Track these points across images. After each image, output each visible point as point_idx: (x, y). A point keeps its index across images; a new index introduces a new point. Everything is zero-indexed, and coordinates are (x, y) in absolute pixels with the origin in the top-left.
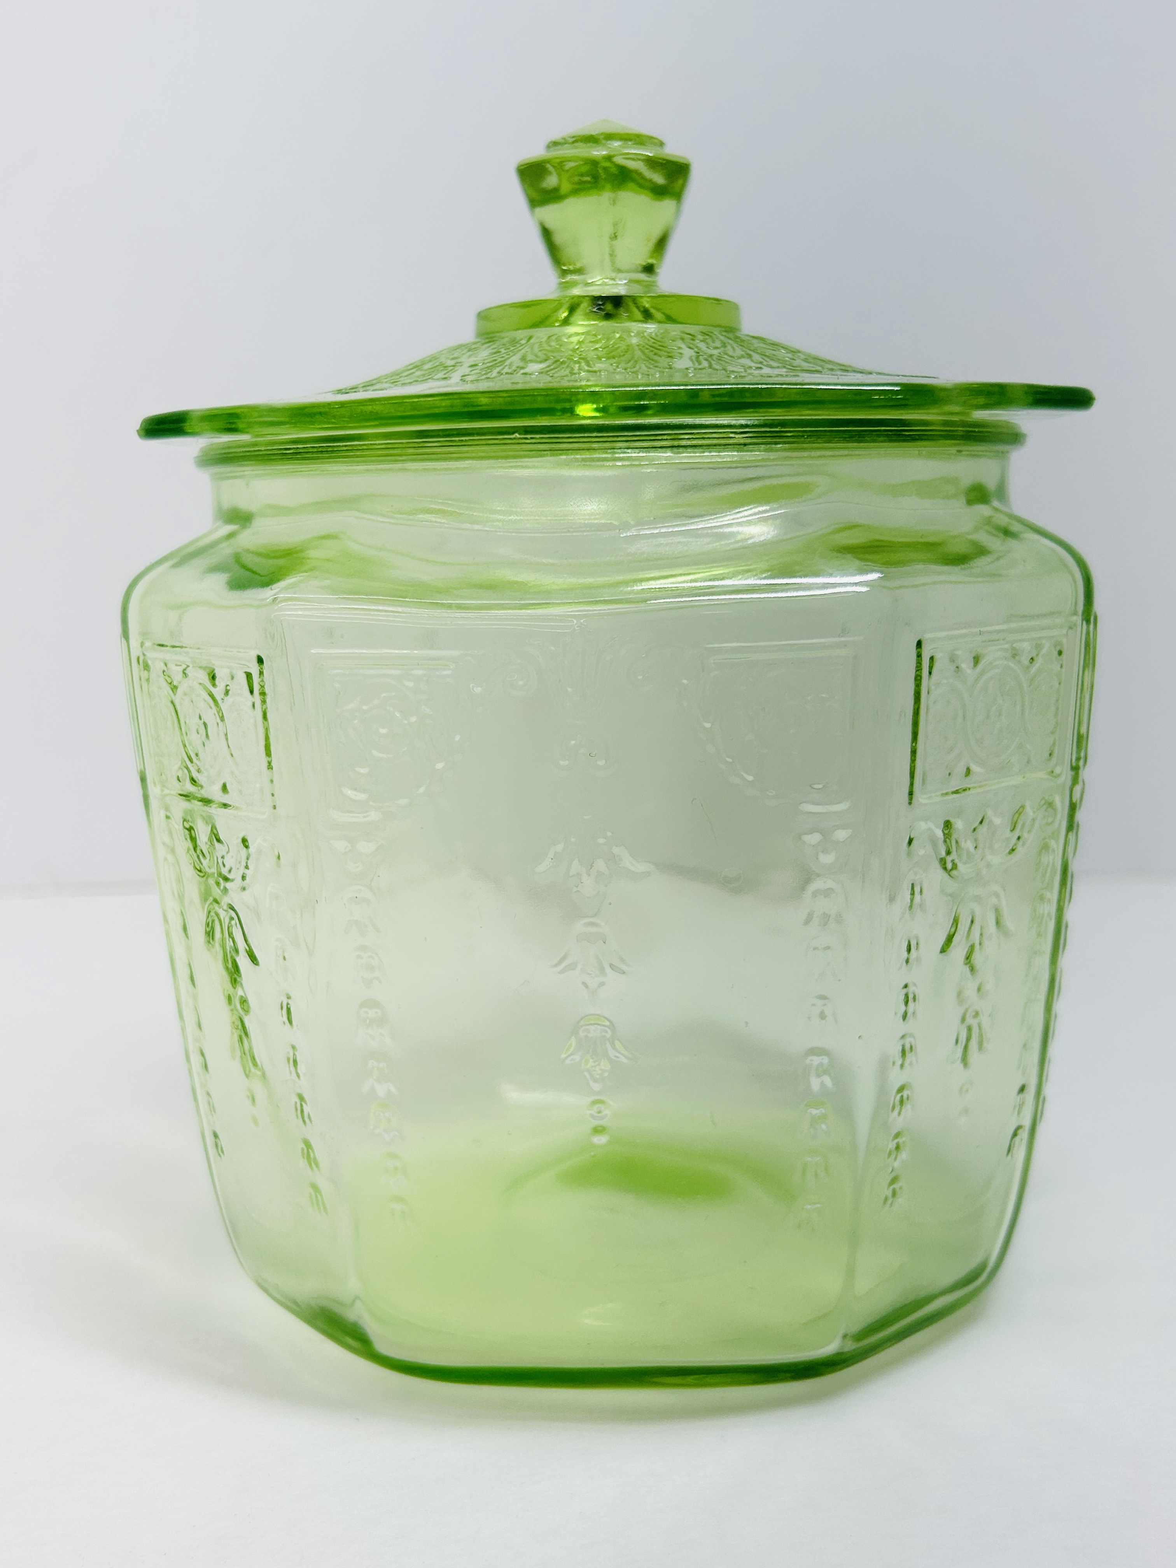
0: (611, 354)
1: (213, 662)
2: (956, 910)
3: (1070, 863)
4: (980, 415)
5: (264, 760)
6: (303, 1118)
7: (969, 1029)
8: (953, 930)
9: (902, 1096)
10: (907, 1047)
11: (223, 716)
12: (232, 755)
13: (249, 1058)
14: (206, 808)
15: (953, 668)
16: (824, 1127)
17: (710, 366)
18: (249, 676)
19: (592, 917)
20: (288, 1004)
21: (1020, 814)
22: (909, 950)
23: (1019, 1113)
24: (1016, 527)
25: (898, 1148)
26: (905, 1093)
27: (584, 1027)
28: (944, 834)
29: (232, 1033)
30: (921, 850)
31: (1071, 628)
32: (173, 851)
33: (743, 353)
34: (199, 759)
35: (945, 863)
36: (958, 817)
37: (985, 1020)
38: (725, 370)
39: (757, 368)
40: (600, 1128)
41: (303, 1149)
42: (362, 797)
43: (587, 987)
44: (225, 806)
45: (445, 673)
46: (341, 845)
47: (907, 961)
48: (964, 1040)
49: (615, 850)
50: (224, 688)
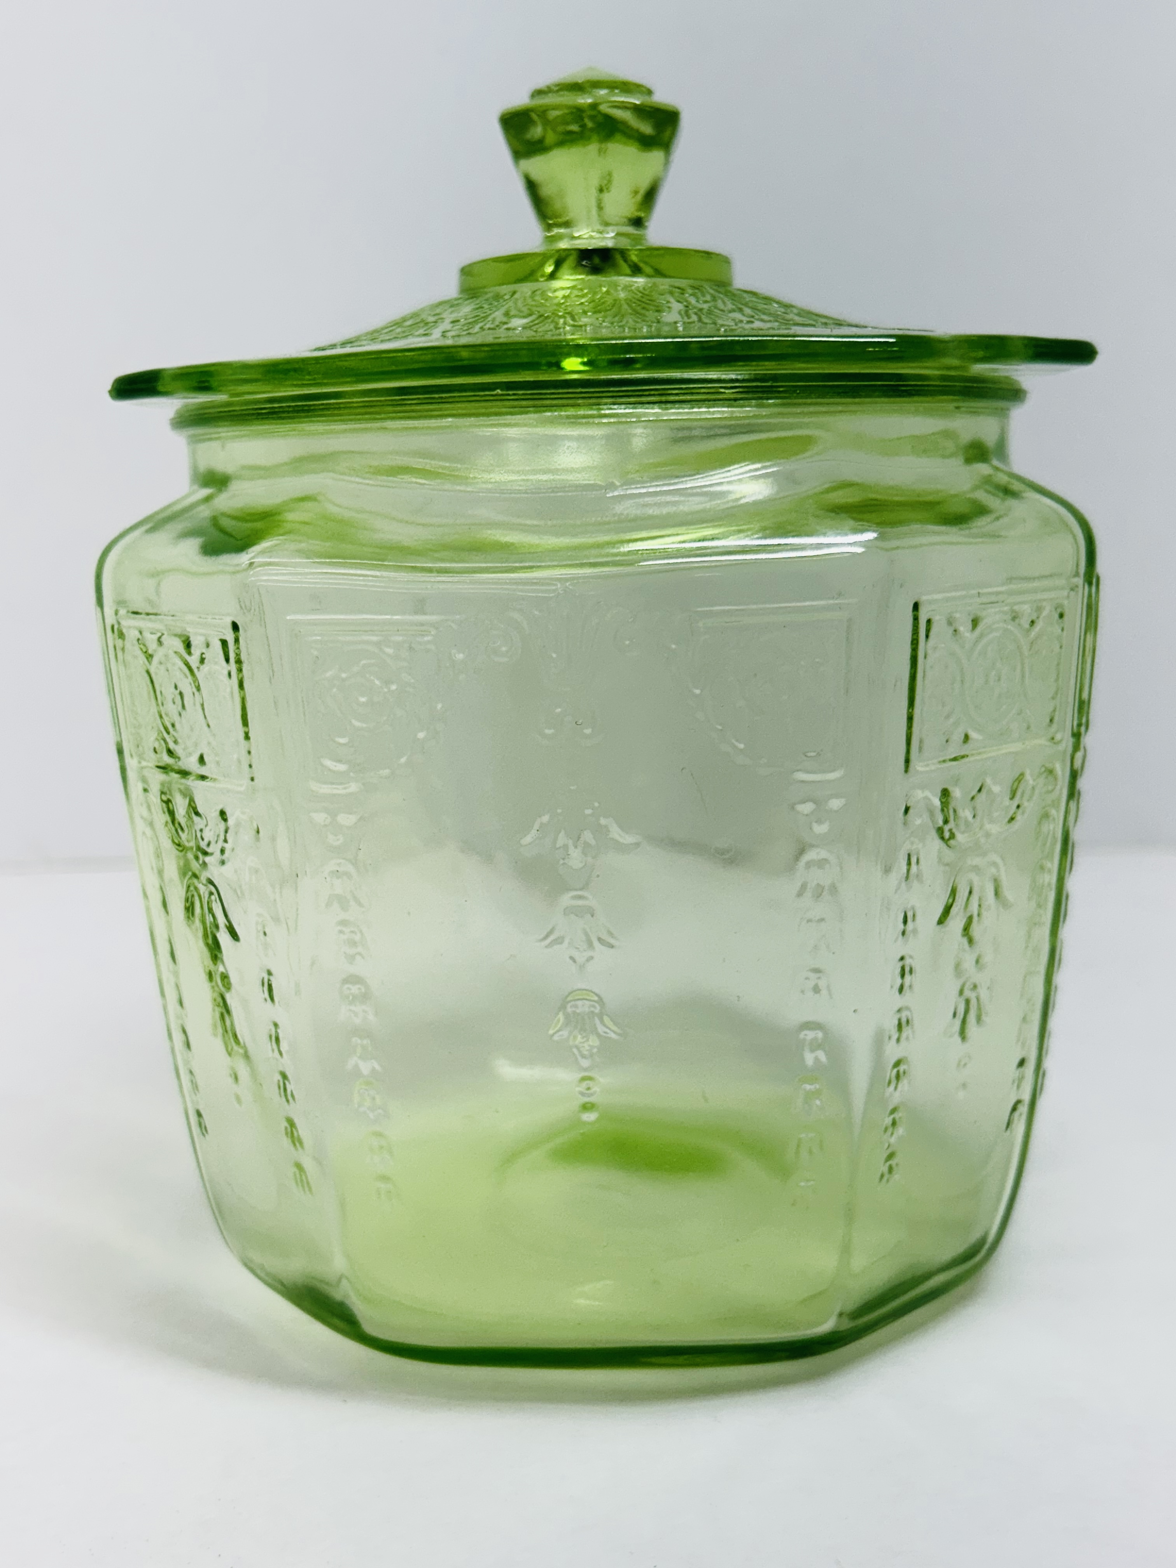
0: (598, 308)
1: (188, 629)
2: (954, 881)
3: (1071, 833)
4: (979, 369)
5: (240, 730)
6: (286, 1096)
7: (968, 1002)
8: (951, 900)
9: (898, 1071)
10: (904, 1020)
11: (199, 685)
12: (209, 726)
13: (231, 1035)
14: (183, 781)
15: (951, 631)
16: (818, 1102)
17: (700, 320)
18: (224, 643)
19: (581, 889)
20: (269, 980)
21: (1020, 782)
22: (905, 921)
23: (1018, 1087)
24: (1016, 486)
25: (894, 1123)
26: (902, 1068)
27: (573, 1003)
28: (942, 802)
29: (214, 1010)
30: (918, 820)
31: (1072, 589)
32: (151, 824)
33: (734, 307)
34: (175, 730)
35: (943, 832)
36: (956, 785)
37: (983, 993)
38: (715, 323)
39: (748, 322)
40: (589, 1105)
41: (286, 1128)
42: (342, 767)
43: (574, 961)
44: (203, 778)
45: (426, 639)
46: (320, 818)
47: (903, 933)
48: (962, 1013)
49: (603, 821)
50: (200, 655)
